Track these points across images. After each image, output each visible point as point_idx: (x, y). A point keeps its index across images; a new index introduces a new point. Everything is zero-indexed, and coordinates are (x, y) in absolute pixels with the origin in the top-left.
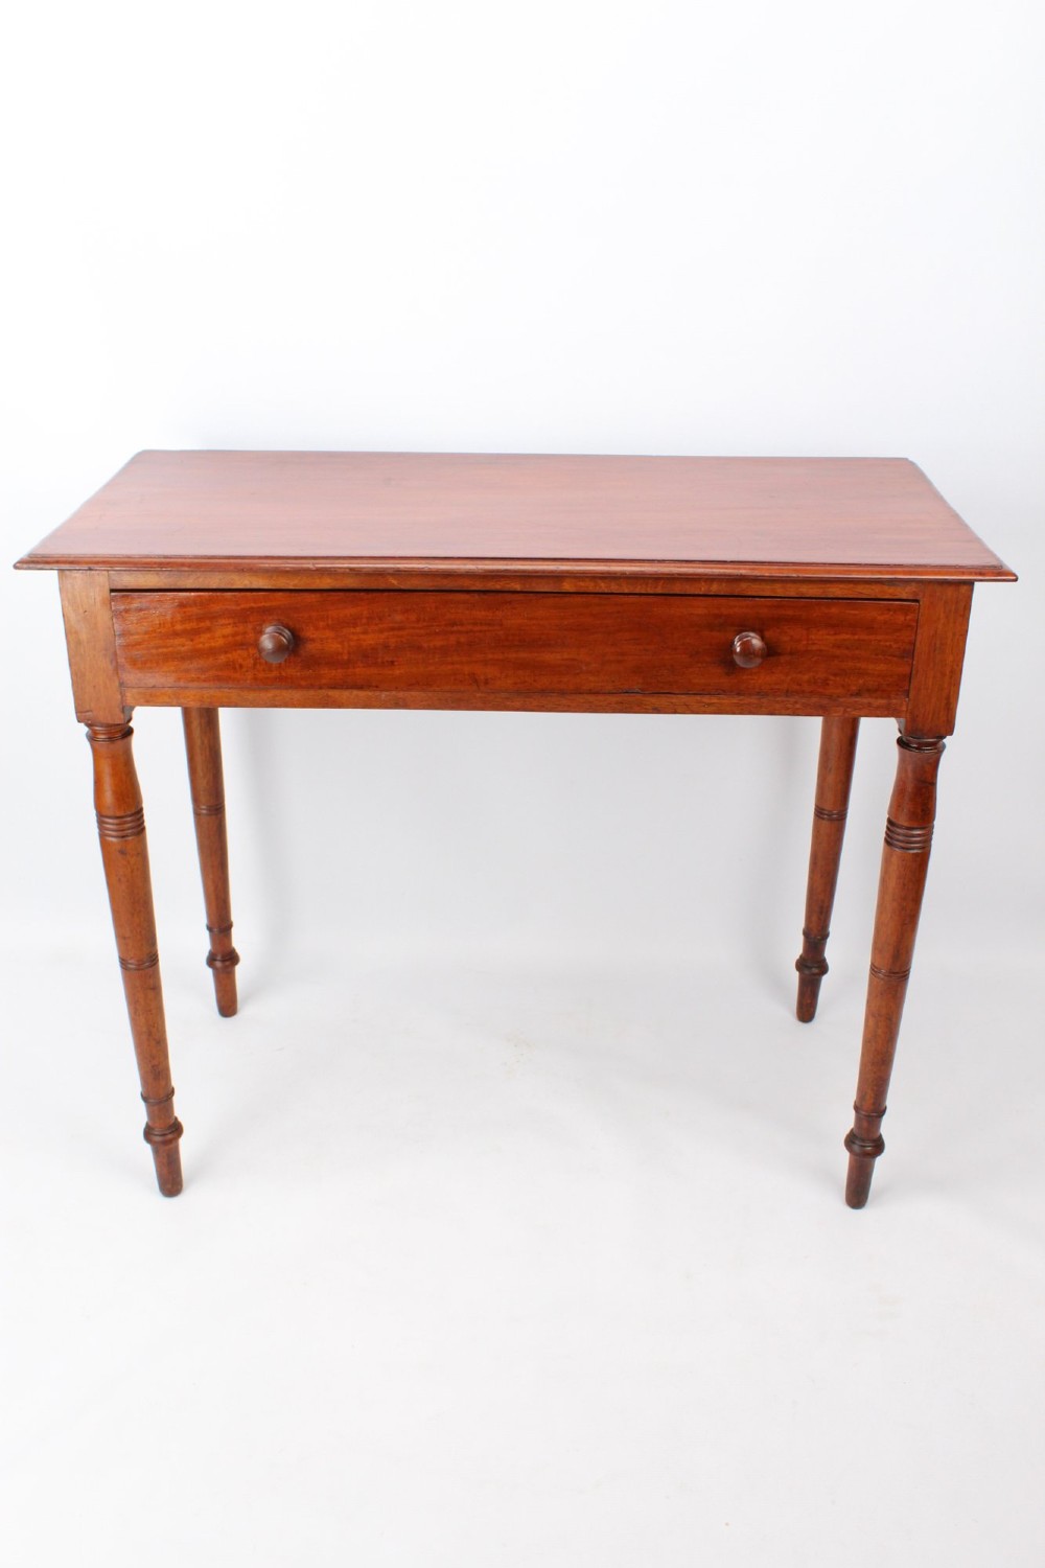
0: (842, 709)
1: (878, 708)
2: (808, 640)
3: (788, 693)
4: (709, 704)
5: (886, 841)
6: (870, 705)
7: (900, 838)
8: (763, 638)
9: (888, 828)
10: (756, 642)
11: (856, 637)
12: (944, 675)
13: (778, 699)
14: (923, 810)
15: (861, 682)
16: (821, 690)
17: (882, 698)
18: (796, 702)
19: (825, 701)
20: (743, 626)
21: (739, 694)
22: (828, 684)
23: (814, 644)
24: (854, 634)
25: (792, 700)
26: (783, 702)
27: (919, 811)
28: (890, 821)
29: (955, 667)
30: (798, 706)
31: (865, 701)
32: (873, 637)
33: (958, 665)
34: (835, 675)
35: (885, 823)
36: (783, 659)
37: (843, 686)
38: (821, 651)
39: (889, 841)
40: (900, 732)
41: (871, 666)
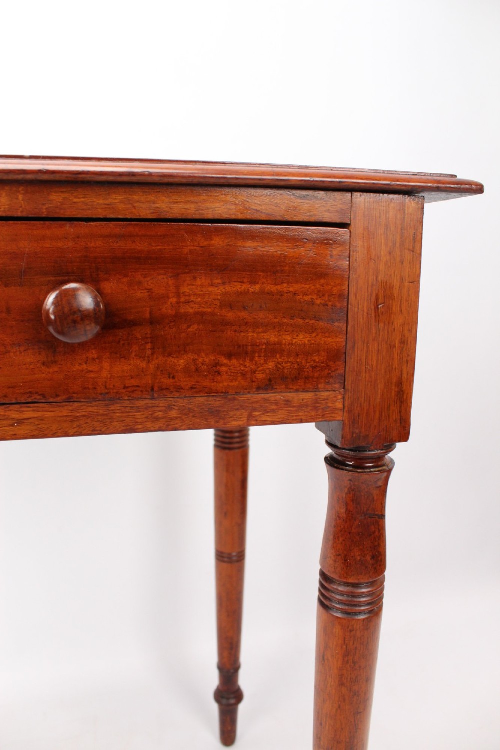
0: (245, 414)
1: (301, 407)
2: (178, 295)
3: (153, 390)
4: (20, 422)
5: (321, 603)
6: (288, 402)
7: (338, 597)
8: (99, 293)
9: (321, 584)
10: (87, 301)
11: (257, 288)
12: (392, 347)
13: (141, 403)
14: (373, 558)
15: (271, 365)
16: (206, 383)
17: (305, 391)
18: (170, 408)
19: (216, 402)
20: (60, 276)
21: (69, 400)
22: (219, 373)
23: (188, 302)
24: (253, 283)
25: (162, 403)
26: (147, 408)
27: (368, 558)
28: (323, 574)
29: (406, 333)
30: (174, 414)
31: (280, 397)
32: (284, 288)
33: (410, 331)
34: (230, 356)
35: (317, 577)
36: (139, 333)
37: (244, 375)
38: (203, 314)
39: (325, 603)
40: (330, 444)
41: (286, 339)
